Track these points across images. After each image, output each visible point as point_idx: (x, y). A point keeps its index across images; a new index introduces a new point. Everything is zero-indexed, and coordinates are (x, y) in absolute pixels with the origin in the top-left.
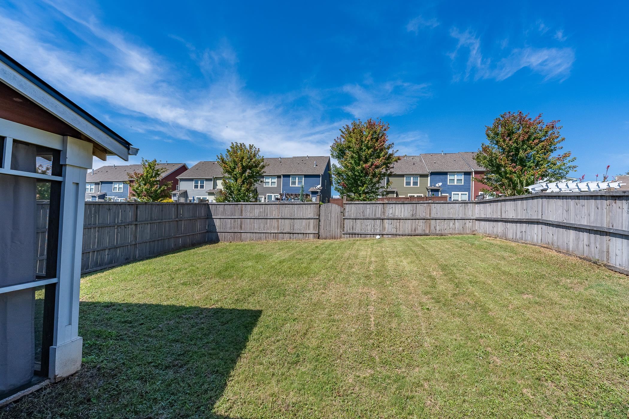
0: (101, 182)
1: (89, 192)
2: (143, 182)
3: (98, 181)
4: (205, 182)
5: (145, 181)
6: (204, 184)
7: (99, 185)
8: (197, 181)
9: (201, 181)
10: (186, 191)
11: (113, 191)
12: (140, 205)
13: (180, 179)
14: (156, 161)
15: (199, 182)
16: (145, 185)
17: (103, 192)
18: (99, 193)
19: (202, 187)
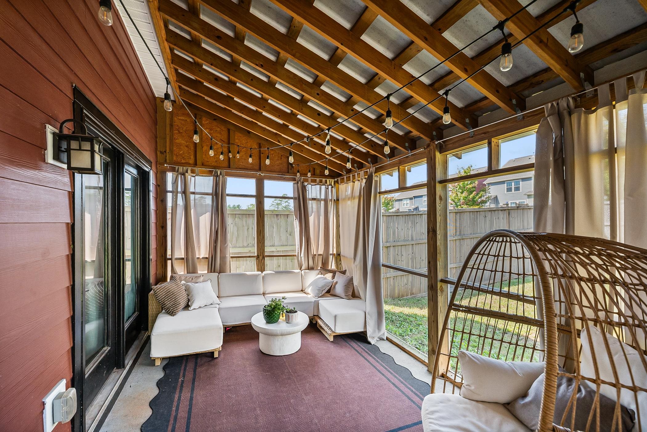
0: (414, 197)
1: (406, 206)
2: (461, 191)
3: (412, 196)
4: (521, 182)
5: (462, 189)
6: (521, 186)
7: (412, 199)
8: (509, 183)
9: (515, 182)
10: (496, 197)
11: (423, 204)
12: (512, 211)
13: (488, 184)
14: (472, 166)
15: (513, 184)
16: (462, 193)
17: (416, 206)
18: (413, 206)
19: (517, 189)
